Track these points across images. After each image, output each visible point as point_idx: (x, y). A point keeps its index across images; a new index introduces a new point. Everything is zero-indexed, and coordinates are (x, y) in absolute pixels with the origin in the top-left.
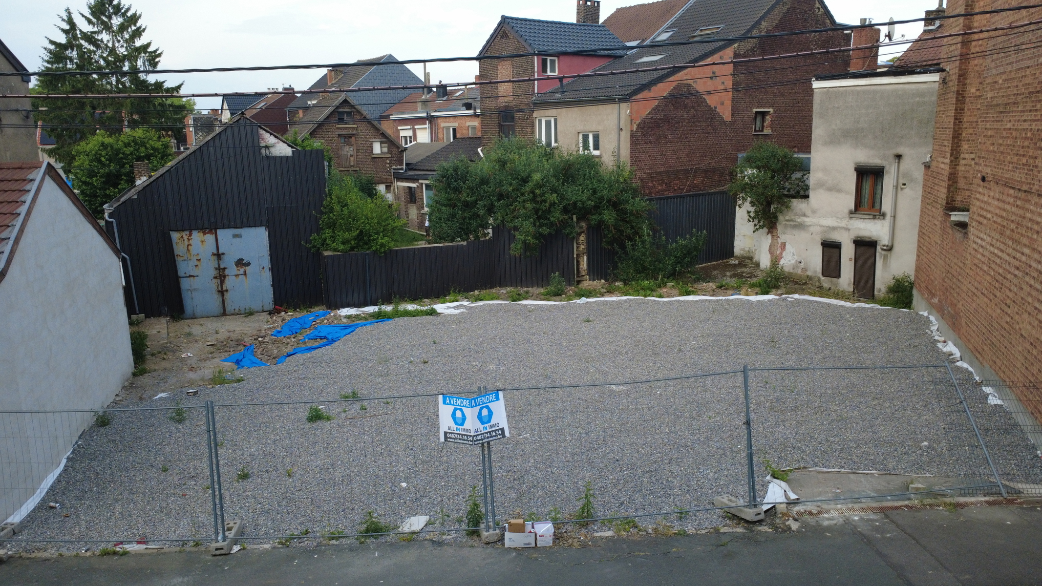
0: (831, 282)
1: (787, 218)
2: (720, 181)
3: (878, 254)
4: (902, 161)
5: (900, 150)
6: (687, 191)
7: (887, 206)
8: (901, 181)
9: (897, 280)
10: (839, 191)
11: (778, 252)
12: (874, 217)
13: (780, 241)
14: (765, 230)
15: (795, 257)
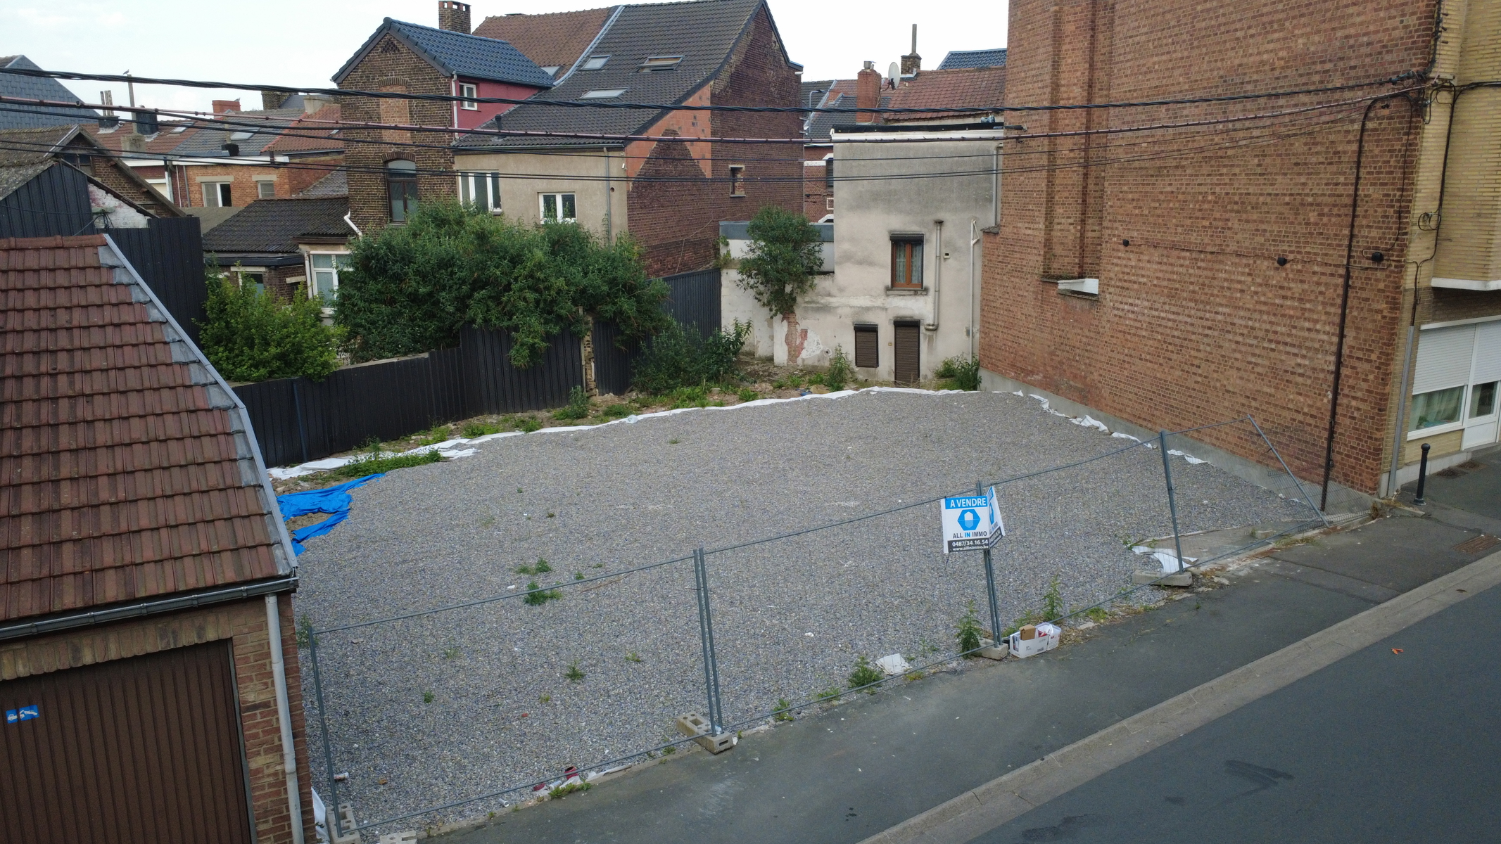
0: (868, 372)
1: (807, 299)
2: (706, 257)
3: (921, 335)
4: (943, 228)
5: (941, 216)
6: (681, 270)
7: (929, 280)
8: (944, 251)
9: (946, 363)
10: (871, 264)
11: (798, 342)
12: (916, 293)
13: (799, 328)
14: (780, 316)
15: (821, 346)
